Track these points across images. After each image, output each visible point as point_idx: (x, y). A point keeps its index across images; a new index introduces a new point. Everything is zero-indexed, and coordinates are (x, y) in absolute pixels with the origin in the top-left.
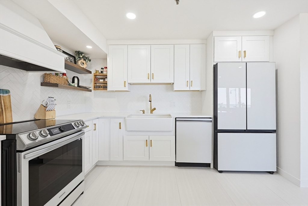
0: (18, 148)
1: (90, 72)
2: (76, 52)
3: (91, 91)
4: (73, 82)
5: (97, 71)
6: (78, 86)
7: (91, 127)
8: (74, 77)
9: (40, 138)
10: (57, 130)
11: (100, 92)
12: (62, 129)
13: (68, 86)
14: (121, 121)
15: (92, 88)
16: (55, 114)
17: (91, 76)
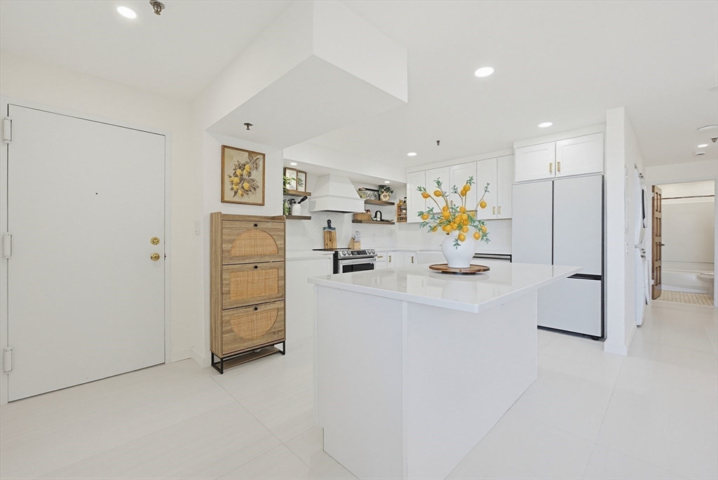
0: (339, 258)
1: (393, 204)
2: (379, 186)
3: (394, 223)
4: (376, 217)
5: (400, 201)
6: (382, 220)
7: (385, 258)
8: (377, 212)
9: (347, 255)
10: (356, 253)
11: (403, 224)
12: (359, 253)
13: (371, 221)
14: (413, 254)
15: (395, 221)
16: (360, 245)
17: (395, 207)
